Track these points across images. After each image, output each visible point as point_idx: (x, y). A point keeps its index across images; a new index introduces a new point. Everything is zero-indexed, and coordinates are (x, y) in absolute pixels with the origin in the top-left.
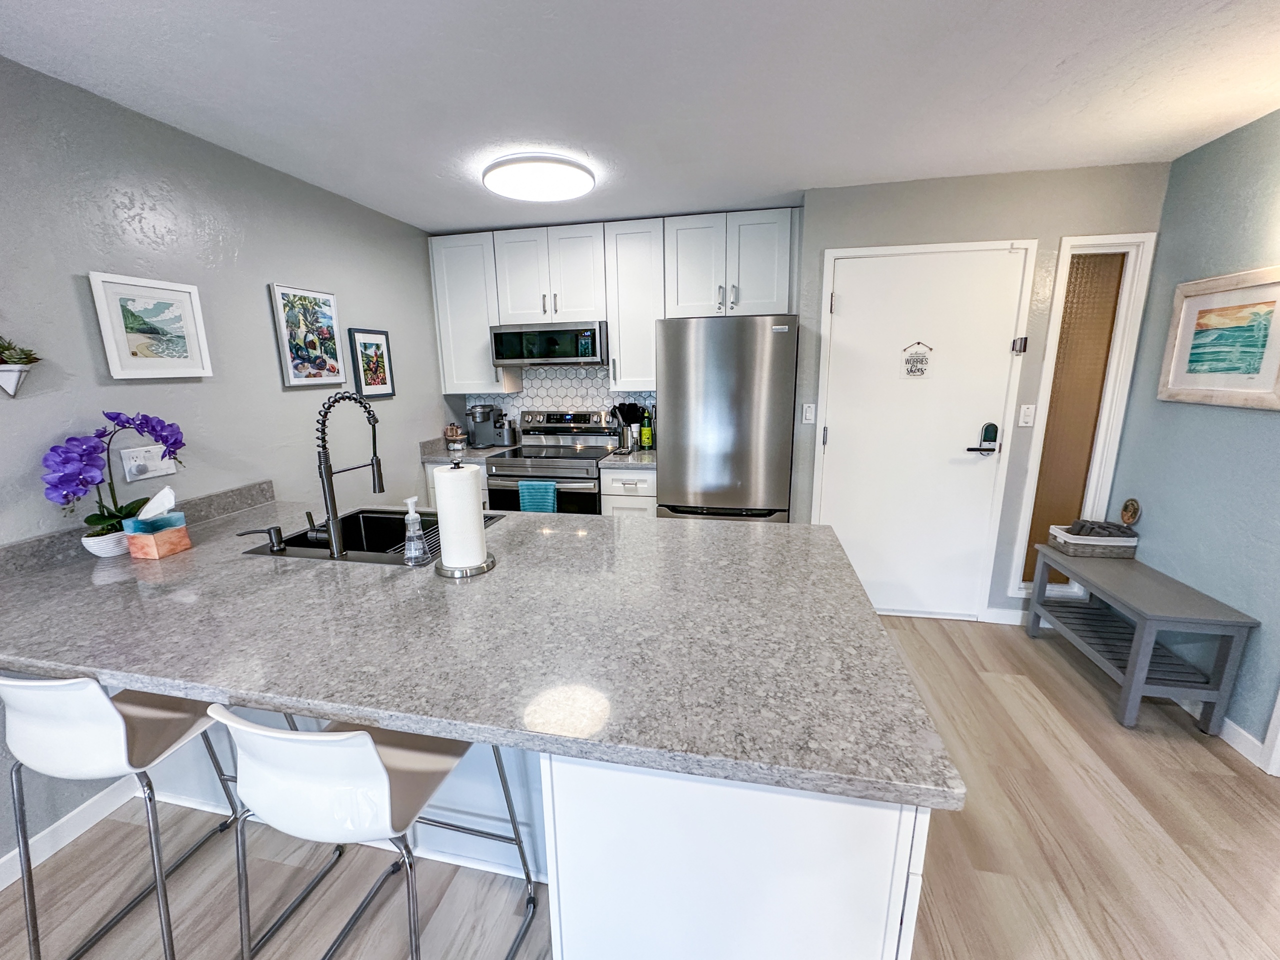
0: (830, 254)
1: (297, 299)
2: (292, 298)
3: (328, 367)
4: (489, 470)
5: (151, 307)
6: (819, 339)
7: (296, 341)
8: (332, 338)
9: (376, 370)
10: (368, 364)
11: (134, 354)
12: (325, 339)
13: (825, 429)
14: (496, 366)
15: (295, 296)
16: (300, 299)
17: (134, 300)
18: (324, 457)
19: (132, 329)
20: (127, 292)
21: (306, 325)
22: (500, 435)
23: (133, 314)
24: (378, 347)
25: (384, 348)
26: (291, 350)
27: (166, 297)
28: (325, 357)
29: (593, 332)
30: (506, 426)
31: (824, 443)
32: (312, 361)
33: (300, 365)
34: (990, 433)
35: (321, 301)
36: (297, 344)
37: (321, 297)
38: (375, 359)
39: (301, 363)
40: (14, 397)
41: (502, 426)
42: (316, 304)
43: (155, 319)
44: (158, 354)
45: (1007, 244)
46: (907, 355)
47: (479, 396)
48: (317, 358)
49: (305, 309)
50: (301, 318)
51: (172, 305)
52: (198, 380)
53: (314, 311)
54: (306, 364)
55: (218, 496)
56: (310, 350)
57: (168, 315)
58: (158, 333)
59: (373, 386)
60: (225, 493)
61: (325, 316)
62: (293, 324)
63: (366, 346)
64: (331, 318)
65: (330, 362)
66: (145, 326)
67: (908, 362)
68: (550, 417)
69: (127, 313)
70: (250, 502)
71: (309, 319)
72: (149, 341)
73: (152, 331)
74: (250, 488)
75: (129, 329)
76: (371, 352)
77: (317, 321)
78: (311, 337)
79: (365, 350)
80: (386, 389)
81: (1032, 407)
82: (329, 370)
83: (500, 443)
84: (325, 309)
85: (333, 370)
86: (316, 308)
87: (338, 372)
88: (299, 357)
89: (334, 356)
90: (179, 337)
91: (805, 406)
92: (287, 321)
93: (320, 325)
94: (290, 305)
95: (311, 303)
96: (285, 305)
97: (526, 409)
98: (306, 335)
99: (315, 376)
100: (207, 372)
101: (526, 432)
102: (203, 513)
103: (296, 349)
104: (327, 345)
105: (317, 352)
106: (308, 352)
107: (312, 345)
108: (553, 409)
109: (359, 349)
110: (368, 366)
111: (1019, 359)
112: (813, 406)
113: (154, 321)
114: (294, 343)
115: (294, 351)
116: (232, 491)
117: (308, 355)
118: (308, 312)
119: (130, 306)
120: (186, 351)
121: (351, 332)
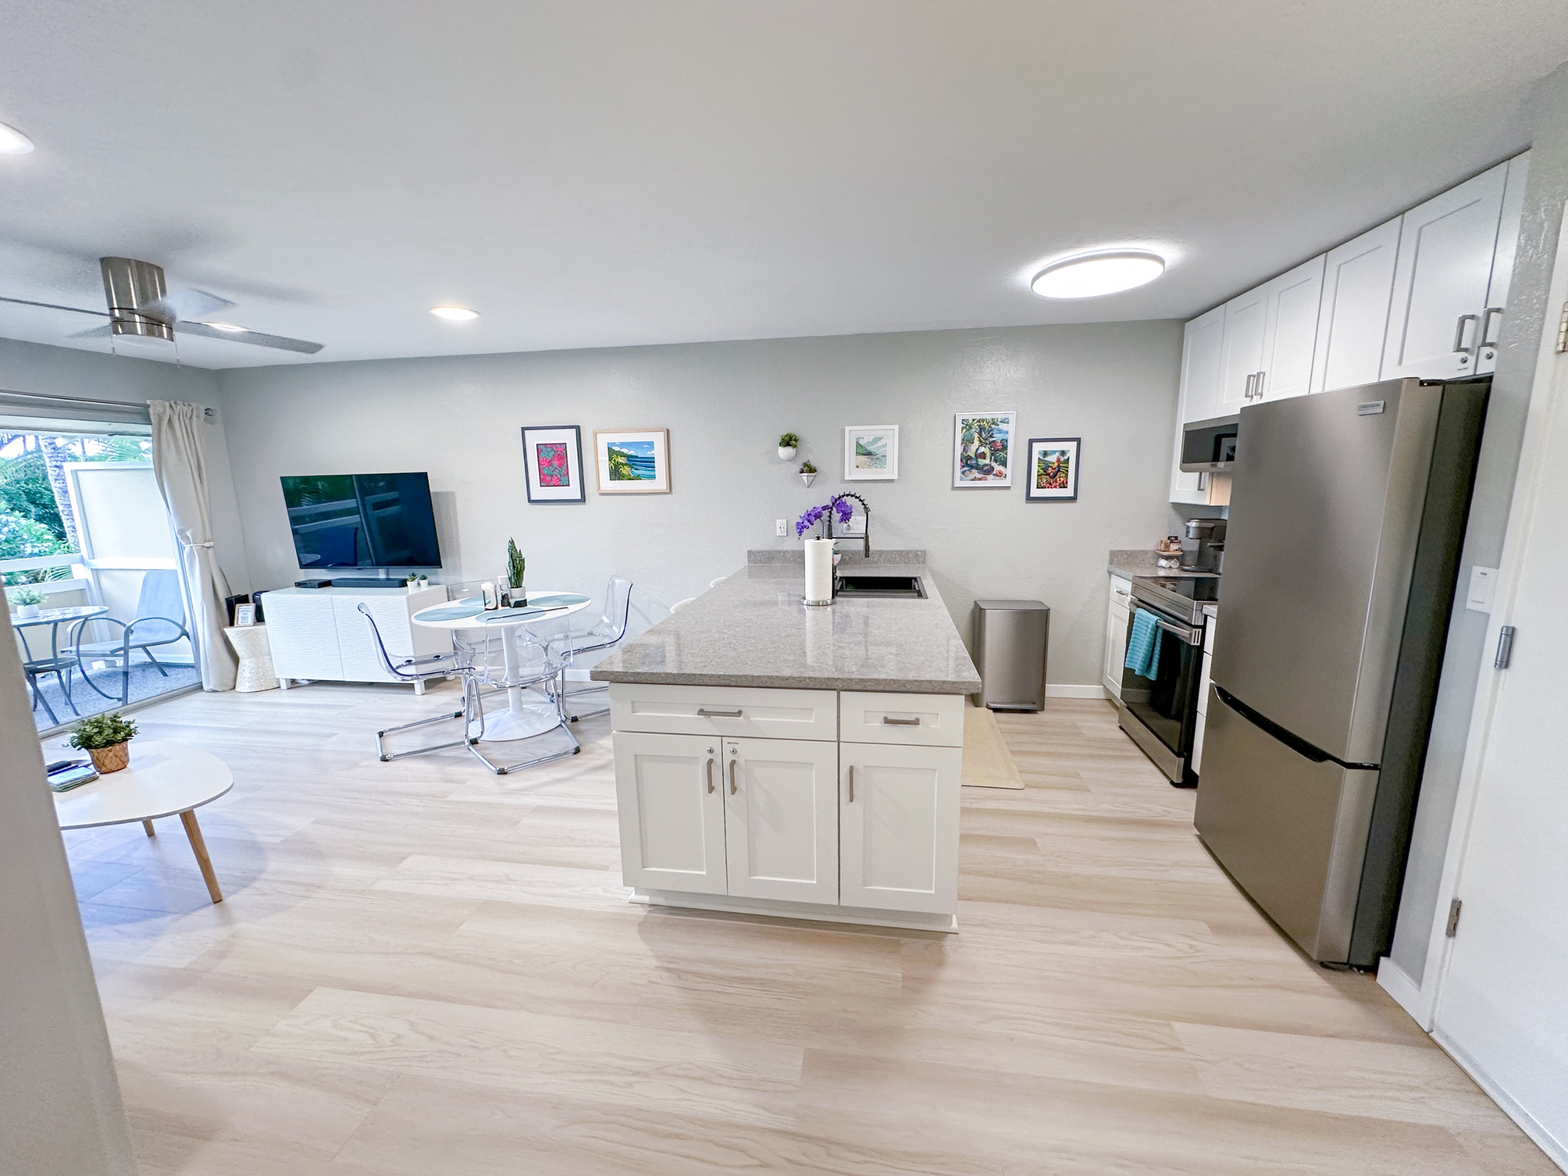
1: (976, 421)
2: (971, 421)
3: (994, 472)
5: (871, 440)
7: (968, 453)
8: (1005, 448)
9: (1055, 476)
11: (857, 467)
12: (998, 450)
15: (973, 420)
16: (979, 421)
17: (863, 438)
19: (859, 453)
20: (859, 434)
21: (980, 441)
23: (861, 446)
24: (1064, 453)
25: (1072, 454)
26: (962, 461)
27: (879, 434)
28: (994, 464)
32: (977, 467)
33: (968, 472)
35: (999, 420)
36: (969, 456)
37: (999, 415)
38: (1056, 464)
39: (969, 470)
40: (808, 487)
42: (993, 423)
43: (872, 447)
44: (870, 467)
48: (986, 465)
49: (981, 429)
50: (976, 435)
51: (882, 438)
52: (892, 481)
53: (990, 429)
54: (973, 470)
55: (886, 552)
56: (980, 460)
57: (880, 443)
58: (872, 455)
59: (1046, 489)
60: (891, 552)
61: (1000, 431)
62: (967, 441)
63: (1045, 454)
64: (1007, 433)
65: (998, 468)
66: (866, 452)
69: (858, 445)
70: (906, 561)
71: (984, 435)
72: (866, 459)
73: (869, 454)
74: (908, 552)
75: (858, 453)
76: (1052, 459)
77: (991, 436)
78: (982, 449)
79: (1044, 457)
80: (1068, 492)
82: (996, 475)
84: (1003, 426)
85: (1000, 475)
86: (993, 426)
87: (1005, 476)
88: (967, 465)
89: (1004, 463)
90: (883, 456)
92: (963, 440)
93: (993, 439)
94: (968, 426)
95: (988, 423)
96: (963, 428)
98: (978, 448)
99: (980, 479)
100: (895, 477)
102: (875, 560)
103: (966, 460)
104: (997, 455)
105: (987, 461)
106: (977, 461)
107: (983, 456)
109: (1037, 456)
110: (1045, 471)
113: (870, 448)
114: (966, 455)
115: (964, 461)
116: (896, 551)
117: (977, 464)
118: (984, 431)
119: (861, 442)
120: (885, 464)
121: (1030, 442)
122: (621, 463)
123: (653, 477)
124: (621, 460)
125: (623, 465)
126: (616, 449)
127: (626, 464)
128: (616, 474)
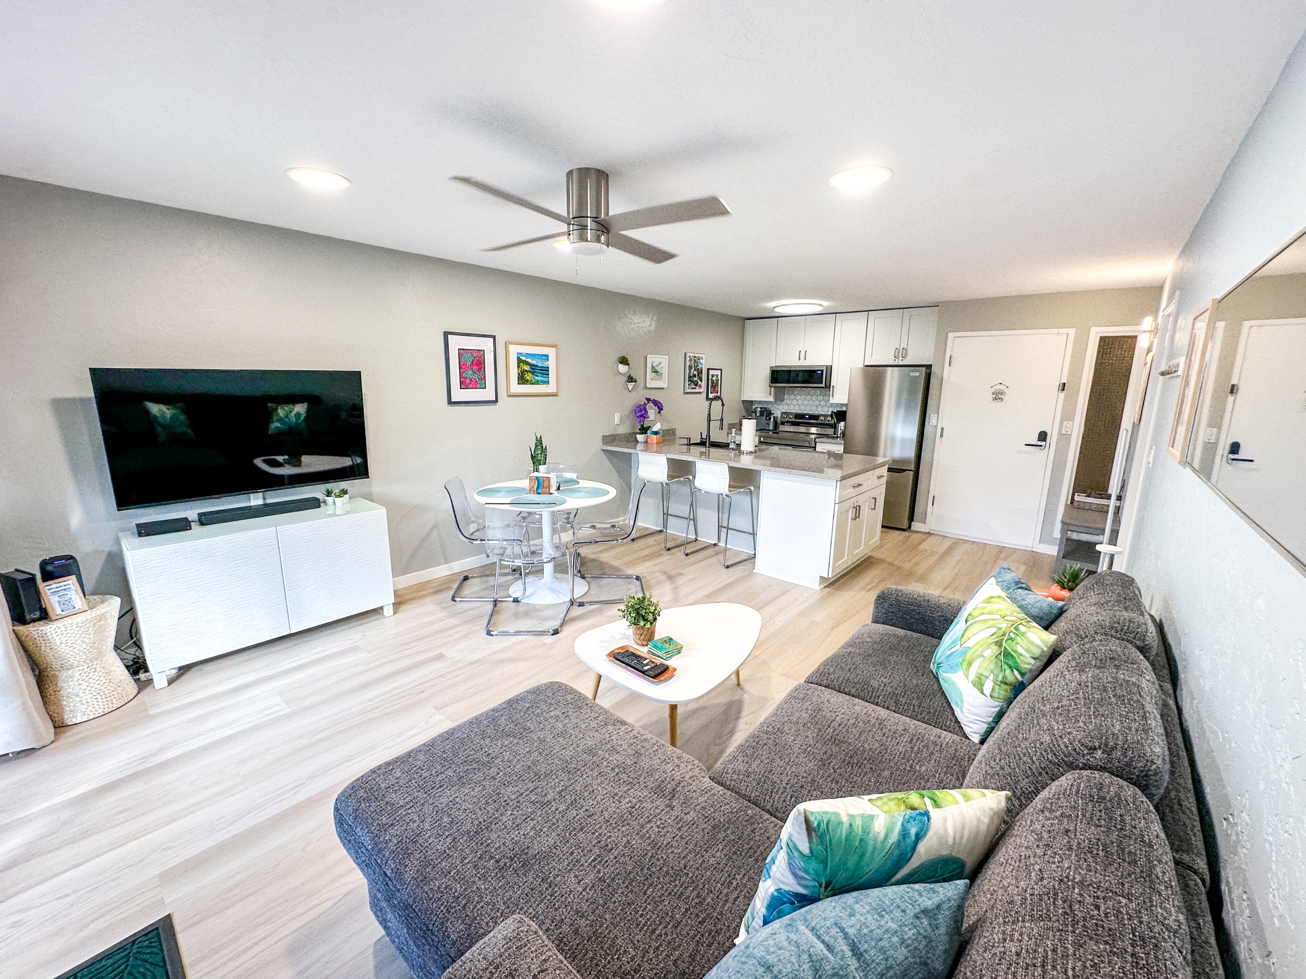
0: (951, 335)
1: (693, 357)
2: (691, 357)
4: (760, 439)
5: (658, 364)
6: (942, 378)
7: (691, 374)
8: (702, 372)
9: (715, 387)
10: (712, 384)
11: (652, 379)
12: (700, 373)
13: (942, 429)
14: (770, 387)
17: (654, 362)
18: (709, 415)
19: (653, 372)
20: (653, 360)
21: (694, 368)
22: (768, 424)
24: (717, 376)
25: (719, 377)
26: (688, 378)
27: (660, 360)
28: (698, 381)
29: (822, 371)
30: (772, 420)
31: (941, 436)
32: (694, 382)
34: (1043, 436)
37: (701, 356)
38: (715, 381)
39: (691, 383)
40: (631, 391)
41: (770, 419)
42: (699, 359)
44: (656, 380)
45: (1055, 331)
46: (993, 390)
47: (760, 402)
48: (696, 381)
49: (695, 361)
50: (693, 365)
51: (661, 363)
53: (697, 362)
57: (661, 366)
59: (713, 394)
61: (701, 363)
62: (690, 367)
63: (713, 376)
64: (703, 364)
65: (700, 383)
66: (655, 370)
67: (993, 394)
68: (797, 416)
69: (653, 367)
71: (696, 365)
72: (655, 375)
73: (656, 372)
74: (670, 430)
76: (714, 378)
77: (698, 366)
79: (712, 378)
80: (718, 395)
81: (1071, 423)
82: (698, 386)
83: (767, 428)
84: (701, 361)
85: (700, 386)
87: (702, 387)
88: (690, 381)
89: (701, 381)
90: (662, 373)
91: (932, 415)
94: (690, 360)
95: (697, 358)
97: (784, 411)
98: (694, 372)
99: (693, 388)
100: (665, 386)
101: (783, 423)
103: (690, 377)
104: (700, 375)
105: (696, 379)
106: (693, 379)
107: (695, 376)
108: (800, 412)
109: (710, 377)
111: (1062, 395)
112: (936, 416)
113: (657, 368)
119: (654, 365)
120: (663, 379)
121: (708, 370)
122: (526, 371)
123: (548, 383)
124: (526, 368)
125: (527, 371)
126: (523, 358)
127: (529, 372)
128: (522, 380)
